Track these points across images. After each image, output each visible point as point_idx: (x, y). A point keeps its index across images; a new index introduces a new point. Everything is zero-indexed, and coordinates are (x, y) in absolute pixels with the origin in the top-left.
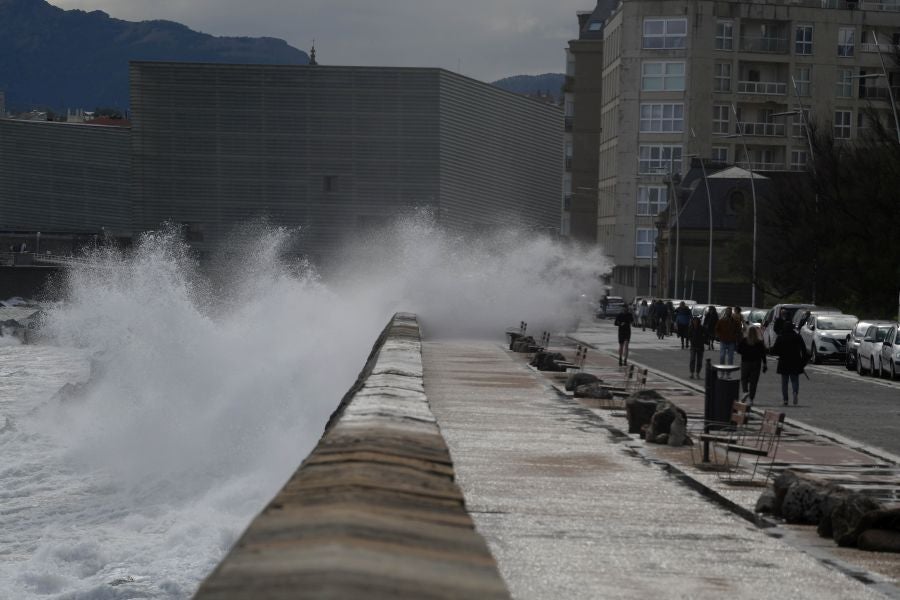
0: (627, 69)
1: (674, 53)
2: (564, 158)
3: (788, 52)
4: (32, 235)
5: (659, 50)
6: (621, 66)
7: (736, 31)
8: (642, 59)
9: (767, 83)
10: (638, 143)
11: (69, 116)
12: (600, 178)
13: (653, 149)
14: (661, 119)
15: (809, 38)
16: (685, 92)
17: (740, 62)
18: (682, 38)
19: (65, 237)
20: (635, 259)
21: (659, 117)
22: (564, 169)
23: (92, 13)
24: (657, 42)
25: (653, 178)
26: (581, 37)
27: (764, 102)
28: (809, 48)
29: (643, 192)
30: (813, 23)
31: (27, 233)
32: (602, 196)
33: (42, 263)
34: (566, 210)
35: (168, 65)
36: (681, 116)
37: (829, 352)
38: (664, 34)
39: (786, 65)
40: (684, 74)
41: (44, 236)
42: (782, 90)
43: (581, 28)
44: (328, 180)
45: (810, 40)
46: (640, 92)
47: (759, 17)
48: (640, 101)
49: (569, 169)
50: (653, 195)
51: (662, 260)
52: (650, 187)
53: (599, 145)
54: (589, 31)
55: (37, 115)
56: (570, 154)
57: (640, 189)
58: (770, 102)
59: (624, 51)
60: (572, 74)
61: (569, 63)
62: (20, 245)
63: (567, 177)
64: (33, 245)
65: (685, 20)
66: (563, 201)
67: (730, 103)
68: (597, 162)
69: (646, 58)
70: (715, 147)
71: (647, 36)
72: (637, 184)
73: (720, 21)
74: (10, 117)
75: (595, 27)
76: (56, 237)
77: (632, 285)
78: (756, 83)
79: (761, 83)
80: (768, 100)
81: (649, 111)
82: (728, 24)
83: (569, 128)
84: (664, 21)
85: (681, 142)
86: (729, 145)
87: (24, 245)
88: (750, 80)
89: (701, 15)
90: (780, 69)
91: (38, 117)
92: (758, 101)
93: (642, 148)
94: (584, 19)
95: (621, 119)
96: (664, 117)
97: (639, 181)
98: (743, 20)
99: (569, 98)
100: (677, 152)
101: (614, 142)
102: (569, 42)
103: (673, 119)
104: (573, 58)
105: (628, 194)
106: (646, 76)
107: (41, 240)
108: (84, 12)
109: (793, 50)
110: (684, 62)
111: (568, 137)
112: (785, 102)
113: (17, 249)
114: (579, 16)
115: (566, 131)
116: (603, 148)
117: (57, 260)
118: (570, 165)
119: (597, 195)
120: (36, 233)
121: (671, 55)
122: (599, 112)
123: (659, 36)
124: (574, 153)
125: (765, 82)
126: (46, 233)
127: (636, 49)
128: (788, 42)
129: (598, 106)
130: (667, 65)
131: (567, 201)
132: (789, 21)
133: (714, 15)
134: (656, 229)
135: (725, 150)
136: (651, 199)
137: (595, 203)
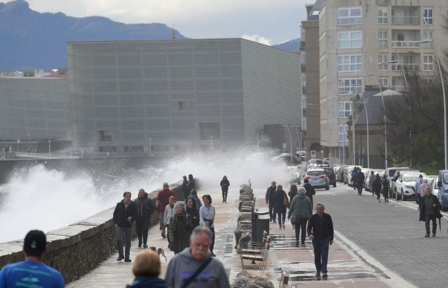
0: (329, 37)
1: (355, 27)
2: (302, 87)
3: (419, 24)
4: (15, 142)
5: (347, 26)
6: (326, 35)
7: (390, 14)
8: (337, 31)
9: (408, 42)
10: (338, 77)
11: (36, 73)
12: (321, 98)
13: (346, 81)
14: (350, 64)
15: (431, 15)
16: (362, 48)
17: (393, 30)
18: (360, 18)
20: (339, 142)
21: (348, 62)
22: (302, 93)
23: (56, 14)
24: (346, 21)
25: (346, 97)
26: (308, 20)
27: (406, 52)
28: (431, 21)
29: (341, 105)
30: (433, 7)
31: (11, 141)
32: (322, 108)
33: (21, 158)
34: (304, 116)
35: (88, 43)
36: (361, 62)
37: (410, 194)
38: (349, 17)
39: (419, 31)
40: (361, 39)
41: (22, 142)
42: (417, 45)
43: (308, 14)
45: (431, 17)
46: (337, 49)
47: (402, 5)
48: (338, 54)
49: (304, 93)
50: (347, 106)
51: (351, 143)
52: (345, 102)
53: (319, 79)
54: (312, 15)
55: (17, 74)
56: (305, 85)
57: (340, 103)
58: (411, 52)
59: (327, 27)
60: (304, 40)
61: (302, 34)
62: (9, 148)
63: (304, 97)
64: (16, 148)
65: (361, 8)
66: (302, 111)
67: (388, 53)
69: (340, 30)
70: (380, 78)
71: (339, 18)
72: (338, 101)
73: (380, 8)
74: (3, 76)
75: (315, 13)
77: (338, 158)
78: (402, 42)
79: (404, 41)
80: (409, 51)
81: (343, 60)
82: (384, 10)
83: (303, 70)
84: (349, 9)
85: (361, 76)
86: (388, 77)
87: (11, 148)
88: (399, 40)
89: (369, 5)
90: (415, 33)
91: (19, 75)
92: (403, 52)
93: (340, 80)
94: (309, 9)
95: (327, 64)
96: (351, 63)
97: (339, 99)
98: (393, 7)
99: (303, 53)
100: (360, 82)
101: (325, 78)
102: (302, 22)
103: (356, 64)
104: (304, 31)
105: (333, 107)
106: (340, 40)
107: (20, 144)
108: (51, 14)
109: (422, 23)
110: (361, 31)
111: (303, 75)
112: (419, 52)
113: (7, 150)
114: (306, 7)
115: (302, 72)
116: (321, 81)
118: (305, 91)
119: (319, 108)
120: (17, 140)
121: (353, 28)
122: (319, 61)
123: (347, 17)
124: (307, 84)
125: (407, 41)
126: (23, 140)
127: (334, 25)
128: (419, 18)
129: (318, 58)
130: (351, 33)
131: (304, 111)
132: (419, 7)
133: (376, 4)
134: (347, 126)
135: (387, 80)
136: (346, 109)
137: (319, 112)
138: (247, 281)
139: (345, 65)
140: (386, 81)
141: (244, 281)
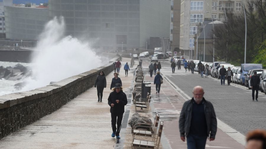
2: (171, 18)
4: (20, 41)
10: (190, 13)
11: (31, 5)
12: (180, 24)
13: (194, 15)
14: (197, 6)
19: (29, 42)
20: (189, 48)
21: (196, 5)
22: (171, 21)
25: (194, 24)
27: (227, 1)
29: (191, 28)
32: (181, 29)
33: (23, 49)
34: (171, 33)
36: (203, 5)
41: (23, 41)
44: (107, 24)
48: (190, 1)
49: (172, 21)
51: (196, 48)
52: (193, 27)
53: (180, 14)
56: (173, 17)
58: (229, 1)
63: (172, 23)
64: (21, 44)
66: (170, 31)
67: (217, 1)
68: (180, 19)
70: (212, 14)
72: (190, 26)
74: (14, 6)
76: (27, 41)
77: (188, 55)
81: (193, 4)
83: (172, 9)
85: (203, 13)
86: (217, 14)
91: (23, 6)
93: (191, 15)
95: (185, 6)
97: (190, 25)
100: (202, 16)
101: (183, 13)
103: (200, 6)
105: (187, 29)
107: (23, 42)
111: (172, 12)
112: (234, 1)
117: (27, 48)
119: (180, 29)
120: (21, 40)
122: (180, 4)
124: (174, 16)
129: (180, 2)
131: (172, 31)
134: (194, 39)
136: (194, 30)
137: (179, 31)
138: (138, 118)
139: (194, 7)
140: (215, 16)
141: (136, 118)
